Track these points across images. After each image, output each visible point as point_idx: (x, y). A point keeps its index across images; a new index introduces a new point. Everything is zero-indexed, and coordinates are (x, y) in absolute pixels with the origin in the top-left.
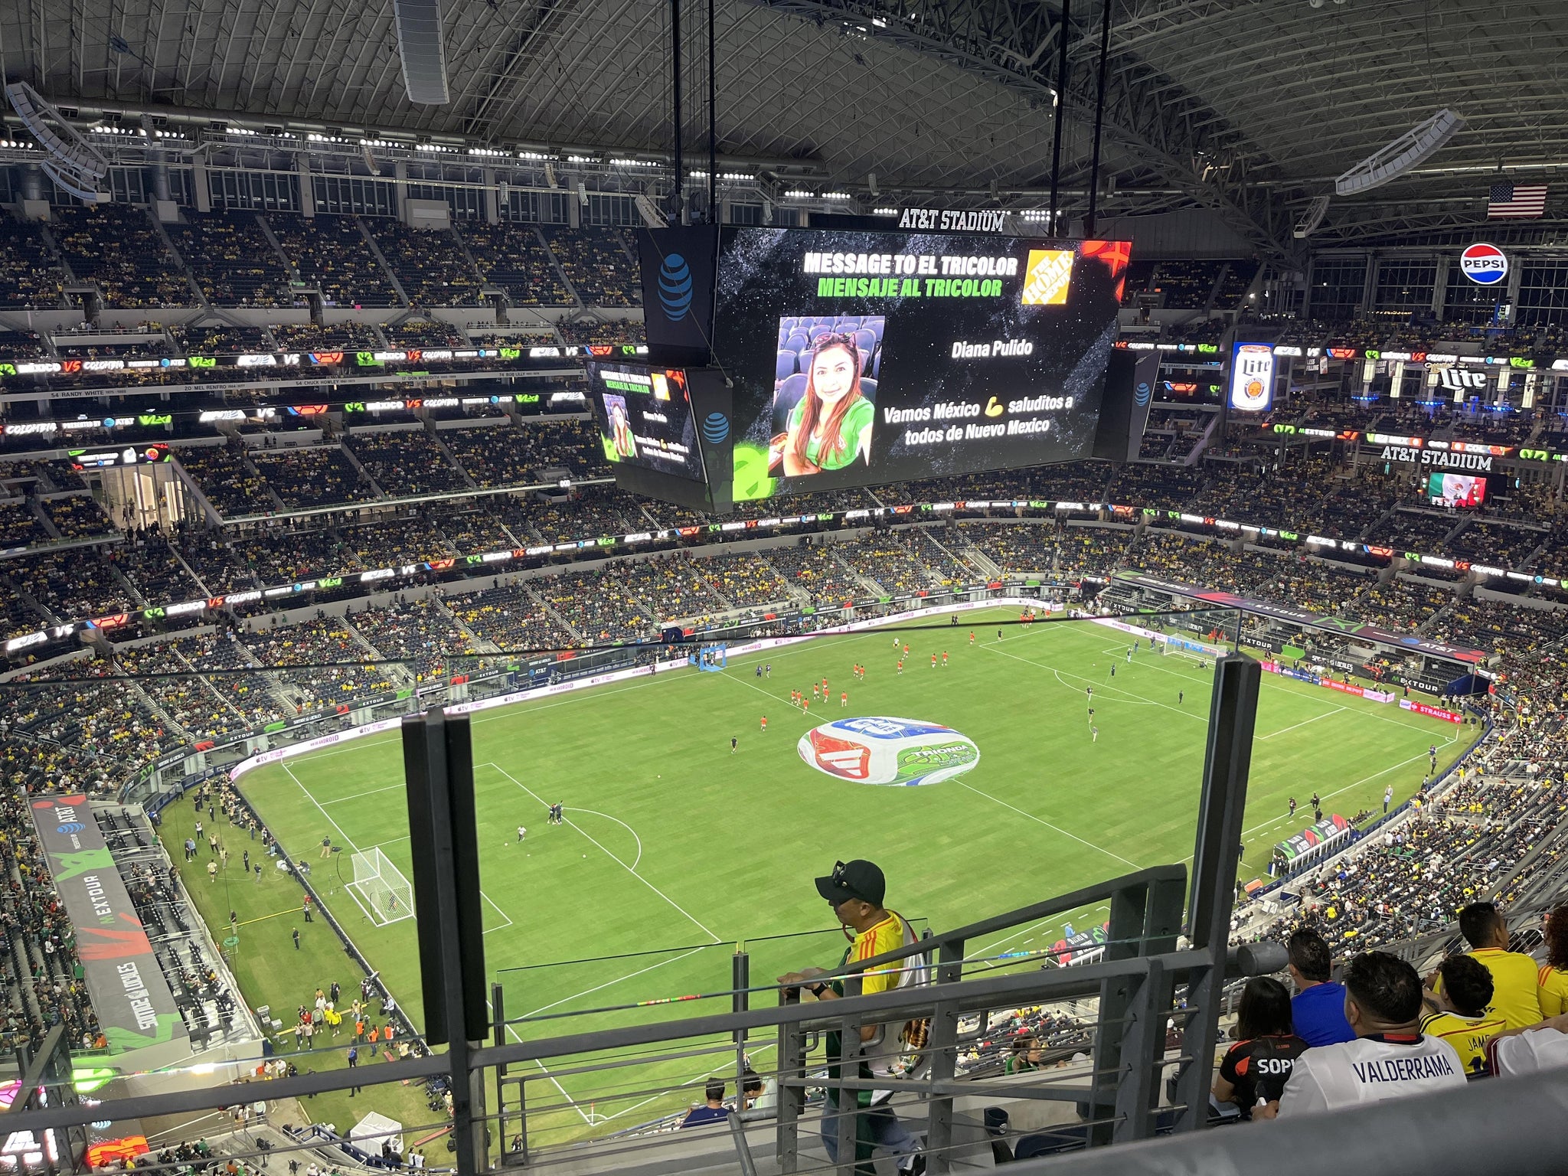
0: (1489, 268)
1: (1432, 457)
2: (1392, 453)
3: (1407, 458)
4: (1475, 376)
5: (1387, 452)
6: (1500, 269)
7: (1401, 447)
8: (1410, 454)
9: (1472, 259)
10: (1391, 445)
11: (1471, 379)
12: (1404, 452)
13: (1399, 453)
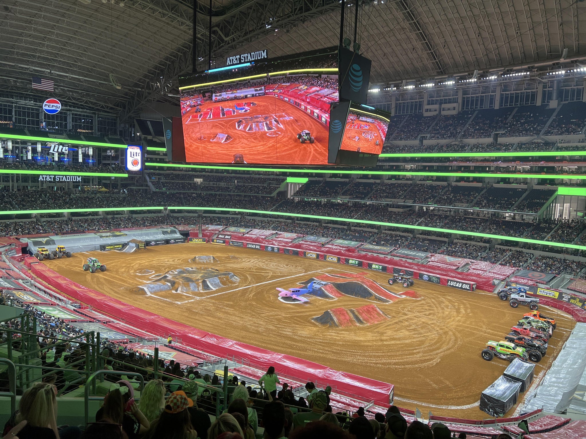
0: (54, 108)
1: (60, 178)
2: (43, 178)
3: (50, 180)
4: (64, 148)
5: (41, 178)
6: (58, 109)
7: (47, 175)
8: (51, 178)
9: (48, 104)
10: (42, 175)
11: (62, 149)
12: (48, 177)
13: (46, 178)
